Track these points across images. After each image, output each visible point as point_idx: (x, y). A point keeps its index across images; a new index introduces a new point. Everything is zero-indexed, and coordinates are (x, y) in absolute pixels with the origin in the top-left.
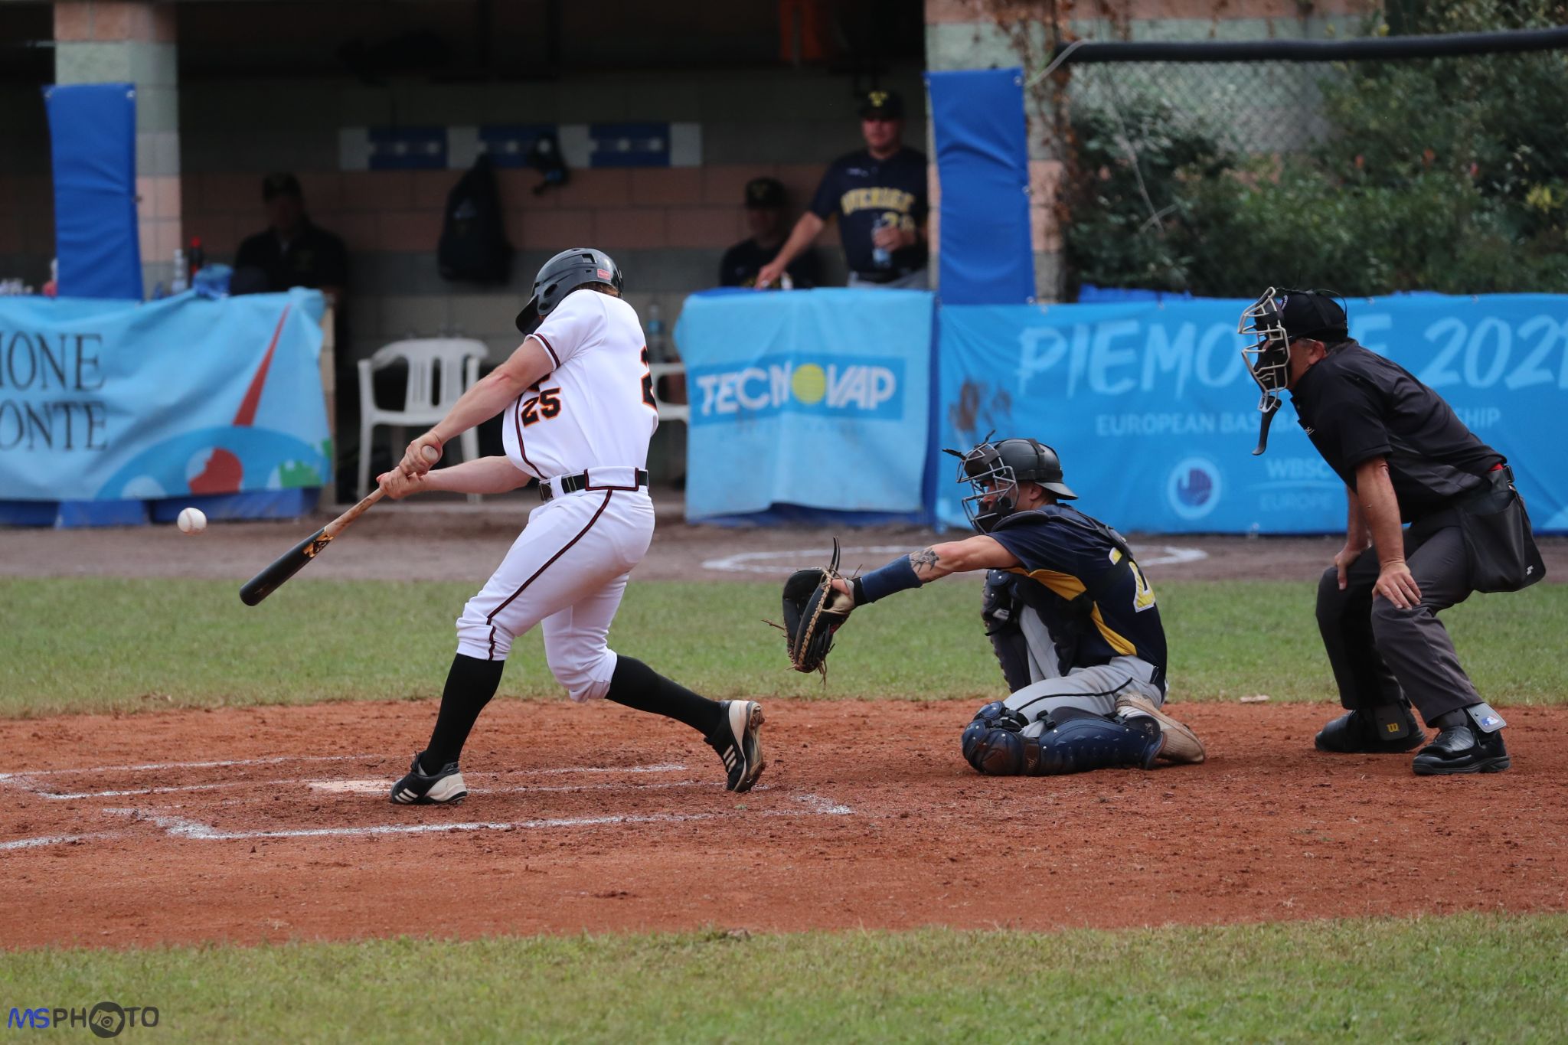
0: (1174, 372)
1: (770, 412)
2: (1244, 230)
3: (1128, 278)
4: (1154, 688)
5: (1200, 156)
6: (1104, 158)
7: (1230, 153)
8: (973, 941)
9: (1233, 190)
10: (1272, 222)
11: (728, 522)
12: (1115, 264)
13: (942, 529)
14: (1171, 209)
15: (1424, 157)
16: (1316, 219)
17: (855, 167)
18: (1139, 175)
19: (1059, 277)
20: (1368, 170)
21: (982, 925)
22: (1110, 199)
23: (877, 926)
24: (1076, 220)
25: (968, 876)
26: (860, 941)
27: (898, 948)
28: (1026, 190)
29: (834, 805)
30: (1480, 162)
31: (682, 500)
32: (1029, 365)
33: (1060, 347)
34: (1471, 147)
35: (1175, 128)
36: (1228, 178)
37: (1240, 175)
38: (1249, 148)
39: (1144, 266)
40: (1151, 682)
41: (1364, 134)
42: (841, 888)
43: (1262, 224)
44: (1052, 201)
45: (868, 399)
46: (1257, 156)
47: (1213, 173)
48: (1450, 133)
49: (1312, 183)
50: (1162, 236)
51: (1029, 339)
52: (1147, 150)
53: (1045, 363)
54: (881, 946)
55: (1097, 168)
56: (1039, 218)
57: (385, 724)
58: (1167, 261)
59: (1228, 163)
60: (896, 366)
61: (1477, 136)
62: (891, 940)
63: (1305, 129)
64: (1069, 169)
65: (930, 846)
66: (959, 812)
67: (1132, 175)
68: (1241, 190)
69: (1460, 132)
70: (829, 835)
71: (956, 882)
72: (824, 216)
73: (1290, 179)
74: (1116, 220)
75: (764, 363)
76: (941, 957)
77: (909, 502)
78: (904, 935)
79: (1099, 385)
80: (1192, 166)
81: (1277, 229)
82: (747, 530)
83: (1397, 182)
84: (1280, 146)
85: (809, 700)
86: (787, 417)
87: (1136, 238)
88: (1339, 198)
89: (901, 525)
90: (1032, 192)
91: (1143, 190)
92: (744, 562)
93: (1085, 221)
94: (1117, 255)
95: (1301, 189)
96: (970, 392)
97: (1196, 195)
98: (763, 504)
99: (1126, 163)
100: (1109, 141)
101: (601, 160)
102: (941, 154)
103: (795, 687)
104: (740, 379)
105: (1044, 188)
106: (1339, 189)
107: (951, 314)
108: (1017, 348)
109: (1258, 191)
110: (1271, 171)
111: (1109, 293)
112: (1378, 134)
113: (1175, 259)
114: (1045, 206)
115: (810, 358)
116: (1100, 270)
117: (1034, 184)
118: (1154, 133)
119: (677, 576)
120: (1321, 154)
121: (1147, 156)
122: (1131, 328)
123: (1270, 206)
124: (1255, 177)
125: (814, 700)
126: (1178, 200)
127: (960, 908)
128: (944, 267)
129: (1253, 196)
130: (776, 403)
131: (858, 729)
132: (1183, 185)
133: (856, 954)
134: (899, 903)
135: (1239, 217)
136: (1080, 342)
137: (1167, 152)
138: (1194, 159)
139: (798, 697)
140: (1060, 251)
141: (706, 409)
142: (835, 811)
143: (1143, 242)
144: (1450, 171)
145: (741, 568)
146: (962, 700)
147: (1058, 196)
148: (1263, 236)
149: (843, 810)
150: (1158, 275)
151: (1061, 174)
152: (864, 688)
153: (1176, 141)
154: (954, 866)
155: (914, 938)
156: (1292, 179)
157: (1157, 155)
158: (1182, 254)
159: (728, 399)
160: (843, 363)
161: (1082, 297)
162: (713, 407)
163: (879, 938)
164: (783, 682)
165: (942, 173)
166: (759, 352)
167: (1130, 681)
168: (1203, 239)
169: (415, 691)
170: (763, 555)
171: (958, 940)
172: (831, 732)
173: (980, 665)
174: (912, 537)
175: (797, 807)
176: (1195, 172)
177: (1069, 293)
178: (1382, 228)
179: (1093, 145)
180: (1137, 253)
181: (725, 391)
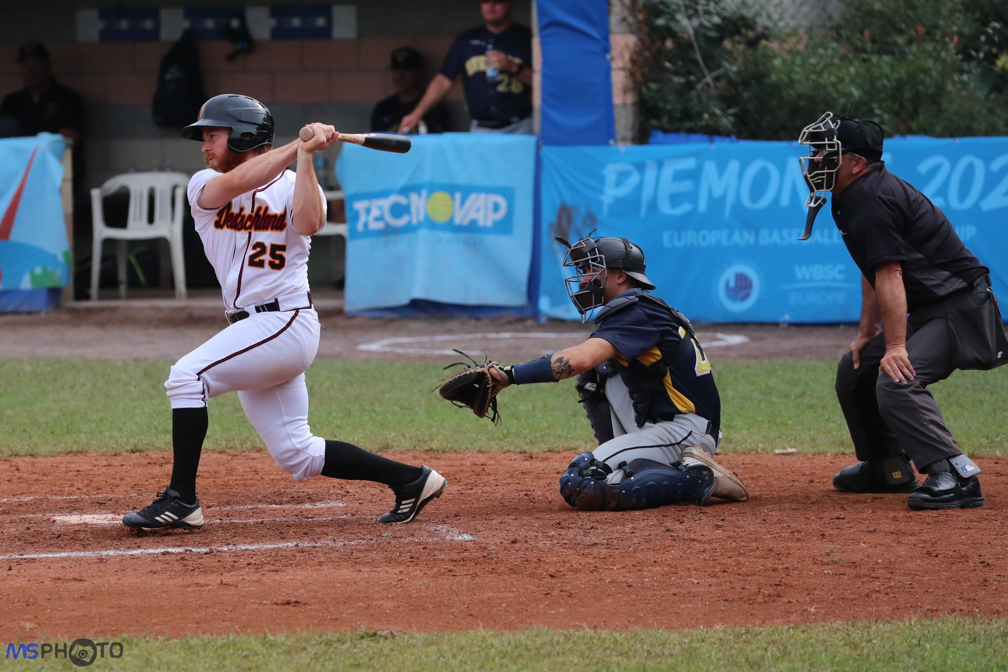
0: (723, 198)
1: (410, 229)
2: (776, 89)
3: (687, 125)
4: (709, 437)
5: (743, 30)
6: (668, 32)
7: (766, 28)
8: (567, 638)
9: (768, 56)
10: (799, 82)
11: (378, 314)
12: (678, 114)
13: (543, 320)
14: (721, 71)
15: (917, 31)
16: (833, 79)
17: (476, 39)
18: (695, 45)
19: (633, 126)
20: (873, 41)
21: (574, 626)
22: (673, 64)
23: (493, 627)
24: (647, 80)
25: (564, 589)
26: (480, 639)
27: (509, 644)
28: (608, 57)
29: (460, 533)
30: (961, 34)
31: (342, 297)
32: (611, 193)
33: (634, 178)
34: (954, 24)
35: (724, 9)
36: (765, 47)
37: (774, 45)
38: (781, 24)
39: (699, 116)
40: (707, 433)
41: (870, 13)
42: (465, 598)
43: (791, 83)
44: (629, 65)
45: (486, 219)
46: (788, 30)
47: (753, 44)
48: (937, 12)
49: (830, 52)
50: (714, 92)
51: (610, 172)
52: (702, 25)
53: (623, 191)
54: (496, 642)
55: (663, 40)
56: (619, 79)
57: (111, 471)
58: (718, 112)
59: (765, 35)
60: (508, 193)
61: (958, 15)
62: (504, 638)
63: (824, 9)
64: (641, 40)
65: (534, 565)
66: (556, 539)
67: (690, 46)
68: (775, 57)
69: (945, 11)
70: (456, 556)
71: (554, 593)
72: (452, 78)
73: (813, 49)
74: (678, 80)
75: (405, 191)
76: (543, 651)
77: (518, 299)
78: (514, 634)
79: (665, 208)
80: (737, 38)
81: (803, 87)
82: (392, 320)
83: (895, 50)
84: (805, 23)
85: (440, 452)
86: (423, 233)
87: (693, 94)
88: (851, 63)
89: (512, 316)
90: (612, 59)
91: (699, 57)
92: (389, 345)
93: (653, 81)
94: (679, 107)
95: (821, 56)
96: (565, 213)
97: (740, 60)
98: (404, 300)
99: (686, 36)
100: (673, 19)
101: (278, 34)
102: (542, 29)
103: (429, 443)
104: (386, 203)
105: (622, 56)
106: (851, 56)
107: (548, 152)
108: (602, 179)
109: (788, 58)
110: (798, 42)
111: (672, 137)
112: (881, 14)
113: (724, 110)
114: (623, 69)
115: (441, 188)
116: (665, 120)
117: (614, 52)
118: (707, 13)
119: (338, 356)
120: (837, 29)
121: (702, 30)
122: (689, 164)
123: (797, 69)
124: (786, 46)
125: (444, 452)
126: (726, 64)
127: (558, 613)
128: (545, 118)
129: (784, 61)
130: (415, 221)
131: (478, 475)
132: (730, 53)
133: (477, 649)
134: (510, 610)
135: (774, 77)
136: (650, 174)
137: (717, 27)
138: (738, 33)
139: (432, 449)
140: (634, 104)
141: (360, 227)
142: (460, 538)
143: (699, 97)
144: (937, 42)
145: (388, 349)
146: (558, 452)
147: (633, 61)
148: (792, 92)
149: (467, 537)
150: (710, 122)
151: (636, 44)
152: (483, 443)
153: (724, 19)
154: (553, 581)
155: (521, 637)
156: (815, 48)
157: (709, 29)
158: (729, 107)
159: (377, 219)
160: (466, 191)
161: (652, 140)
162: (366, 225)
163: (495, 636)
164: (420, 438)
165: (543, 44)
166: (401, 183)
167: (690, 434)
168: (746, 95)
169: (135, 445)
170: (404, 340)
171: (556, 638)
172: (457, 476)
173: (573, 425)
174: (519, 326)
175: (431, 535)
176: (739, 43)
177: (642, 137)
178: (884, 86)
179: (660, 22)
180: (695, 106)
181: (375, 213)
